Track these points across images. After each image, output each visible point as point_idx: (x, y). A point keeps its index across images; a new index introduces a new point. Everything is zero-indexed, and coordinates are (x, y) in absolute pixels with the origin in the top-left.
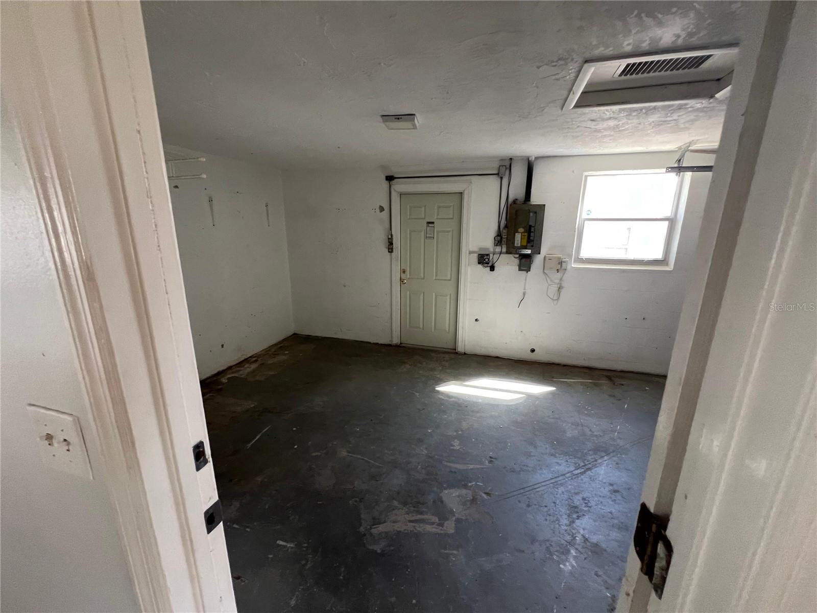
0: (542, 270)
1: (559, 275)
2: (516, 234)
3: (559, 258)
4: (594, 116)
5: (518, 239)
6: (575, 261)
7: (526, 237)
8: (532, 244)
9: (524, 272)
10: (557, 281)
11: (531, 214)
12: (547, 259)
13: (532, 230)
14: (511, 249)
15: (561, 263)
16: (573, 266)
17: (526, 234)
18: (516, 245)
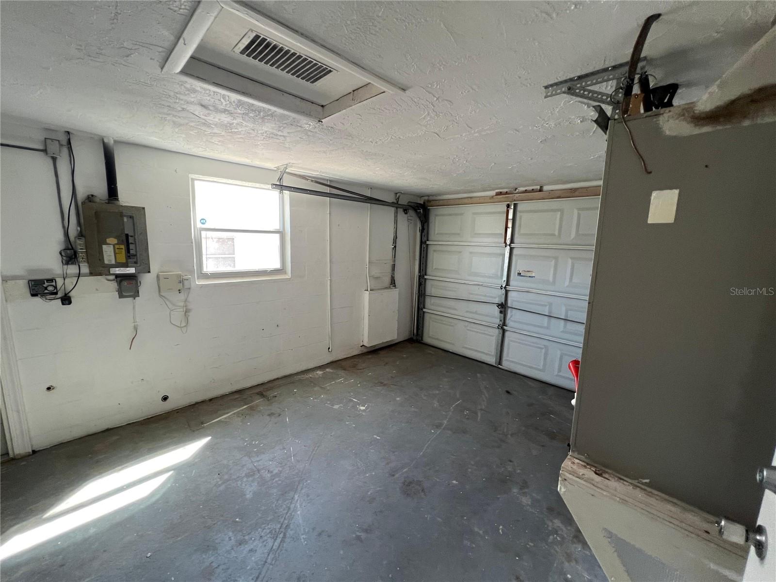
0: (158, 293)
1: (182, 296)
2: (104, 247)
3: (179, 276)
4: (206, 100)
5: (109, 253)
6: (198, 278)
7: (123, 251)
8: (135, 260)
9: (130, 299)
10: (182, 304)
11: (125, 219)
12: (161, 278)
13: (130, 241)
14: (98, 269)
15: (181, 282)
16: (197, 283)
17: (123, 247)
18: (106, 262)
